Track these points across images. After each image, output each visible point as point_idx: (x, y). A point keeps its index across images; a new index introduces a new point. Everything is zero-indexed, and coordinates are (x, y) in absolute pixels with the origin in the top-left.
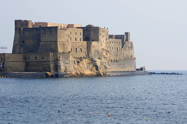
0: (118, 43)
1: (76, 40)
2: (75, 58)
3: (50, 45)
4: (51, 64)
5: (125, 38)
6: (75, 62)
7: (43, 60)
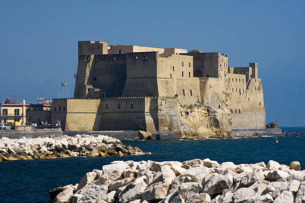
0: (242, 81)
1: (183, 76)
2: (181, 106)
3: (145, 85)
4: (146, 116)
5: (250, 73)
6: (183, 114)
7: (132, 110)
